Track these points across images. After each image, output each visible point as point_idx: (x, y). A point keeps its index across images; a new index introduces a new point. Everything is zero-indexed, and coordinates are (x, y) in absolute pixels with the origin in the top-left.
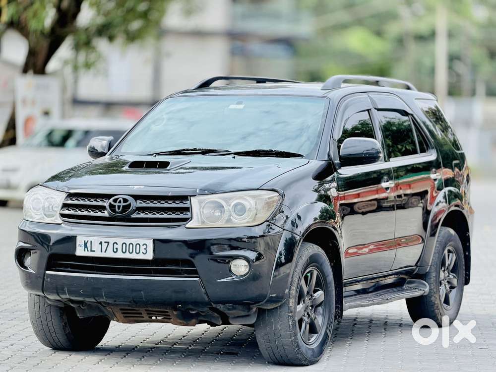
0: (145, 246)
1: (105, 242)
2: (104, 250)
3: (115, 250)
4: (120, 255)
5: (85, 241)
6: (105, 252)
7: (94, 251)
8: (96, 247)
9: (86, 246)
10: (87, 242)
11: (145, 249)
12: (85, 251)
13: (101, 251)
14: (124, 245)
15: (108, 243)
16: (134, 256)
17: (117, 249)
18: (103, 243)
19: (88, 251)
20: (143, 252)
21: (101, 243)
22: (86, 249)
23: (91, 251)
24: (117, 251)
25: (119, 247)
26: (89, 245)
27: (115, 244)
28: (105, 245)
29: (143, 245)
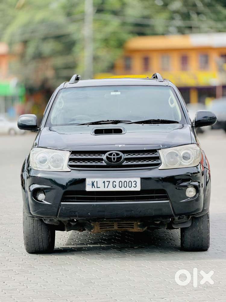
0: (135, 183)
1: (107, 181)
2: (106, 186)
3: (114, 186)
4: (117, 189)
5: (92, 182)
6: (107, 188)
7: (99, 187)
8: (101, 184)
9: (93, 184)
10: (94, 181)
11: (135, 184)
12: (92, 187)
13: (105, 187)
14: (121, 183)
15: (109, 182)
16: (128, 189)
17: (115, 185)
18: (106, 182)
19: (95, 187)
20: (134, 187)
21: (104, 182)
22: (93, 186)
23: (97, 187)
24: (115, 187)
25: (117, 184)
26: (95, 184)
27: (114, 182)
28: (107, 184)
29: (134, 182)
